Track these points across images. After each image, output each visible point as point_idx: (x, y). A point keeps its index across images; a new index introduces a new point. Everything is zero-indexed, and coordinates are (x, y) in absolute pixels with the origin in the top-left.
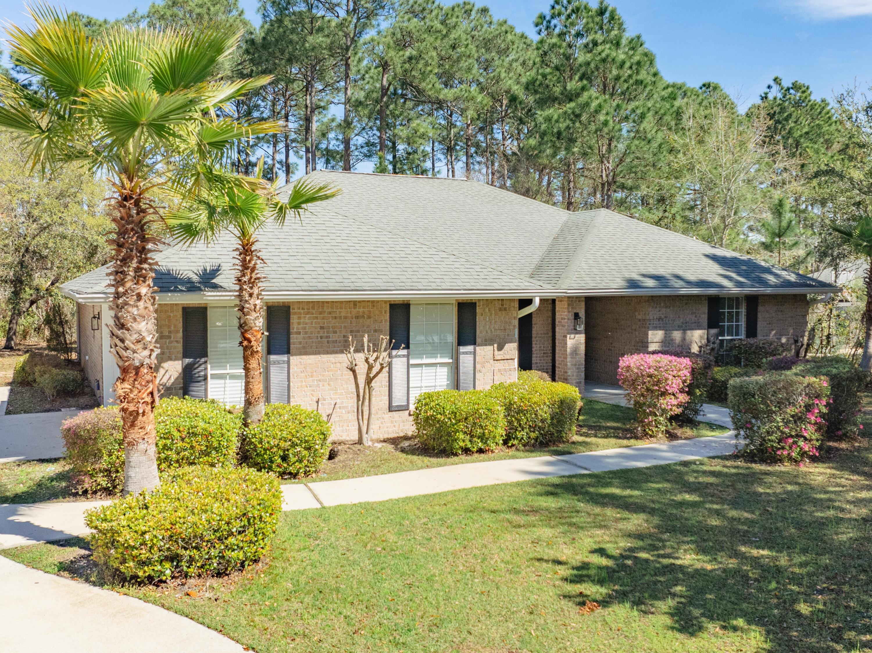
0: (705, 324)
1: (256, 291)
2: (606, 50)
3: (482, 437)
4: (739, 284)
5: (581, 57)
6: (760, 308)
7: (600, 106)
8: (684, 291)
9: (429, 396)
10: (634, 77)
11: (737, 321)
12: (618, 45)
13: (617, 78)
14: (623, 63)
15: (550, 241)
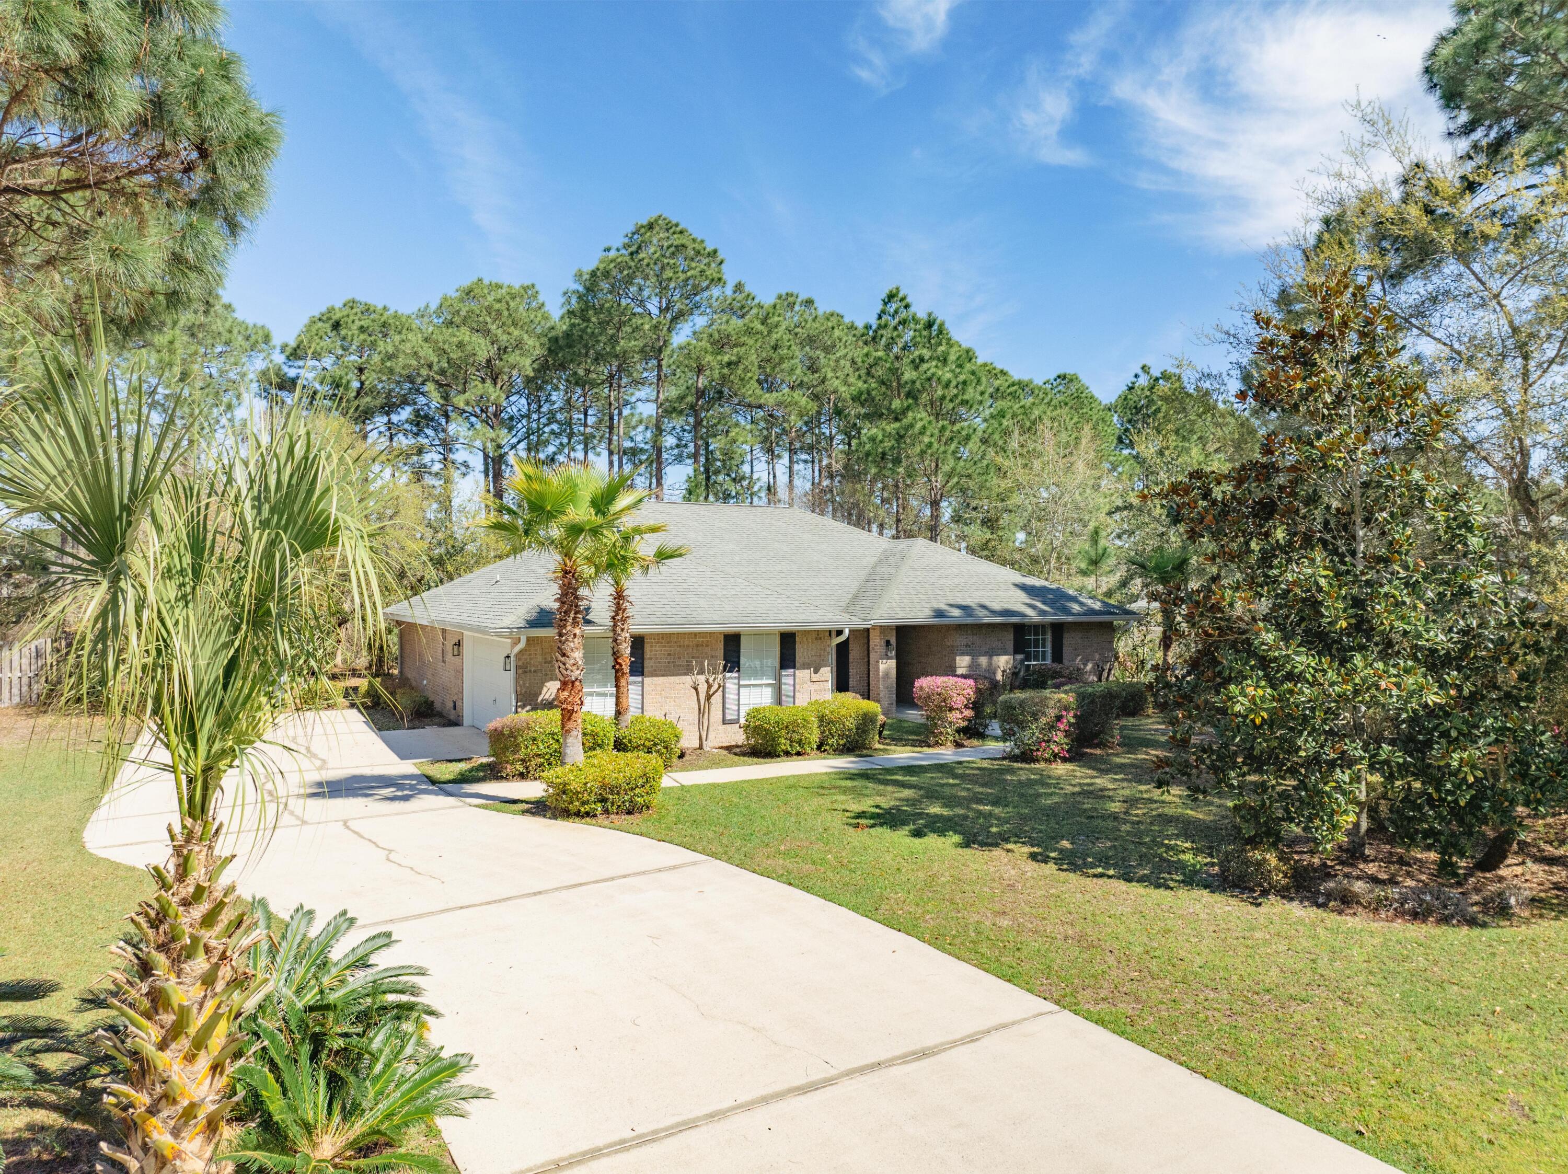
0: (1012, 650)
1: (626, 626)
2: (930, 367)
3: (800, 742)
4: (1042, 613)
5: (909, 374)
6: (1066, 635)
7: (924, 427)
8: (986, 620)
9: (757, 710)
10: (960, 398)
11: (1044, 646)
12: (945, 360)
13: (943, 398)
14: (949, 382)
15: (867, 570)
